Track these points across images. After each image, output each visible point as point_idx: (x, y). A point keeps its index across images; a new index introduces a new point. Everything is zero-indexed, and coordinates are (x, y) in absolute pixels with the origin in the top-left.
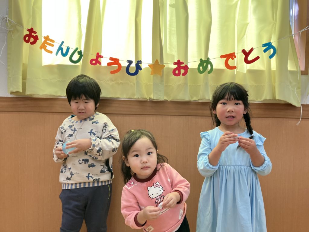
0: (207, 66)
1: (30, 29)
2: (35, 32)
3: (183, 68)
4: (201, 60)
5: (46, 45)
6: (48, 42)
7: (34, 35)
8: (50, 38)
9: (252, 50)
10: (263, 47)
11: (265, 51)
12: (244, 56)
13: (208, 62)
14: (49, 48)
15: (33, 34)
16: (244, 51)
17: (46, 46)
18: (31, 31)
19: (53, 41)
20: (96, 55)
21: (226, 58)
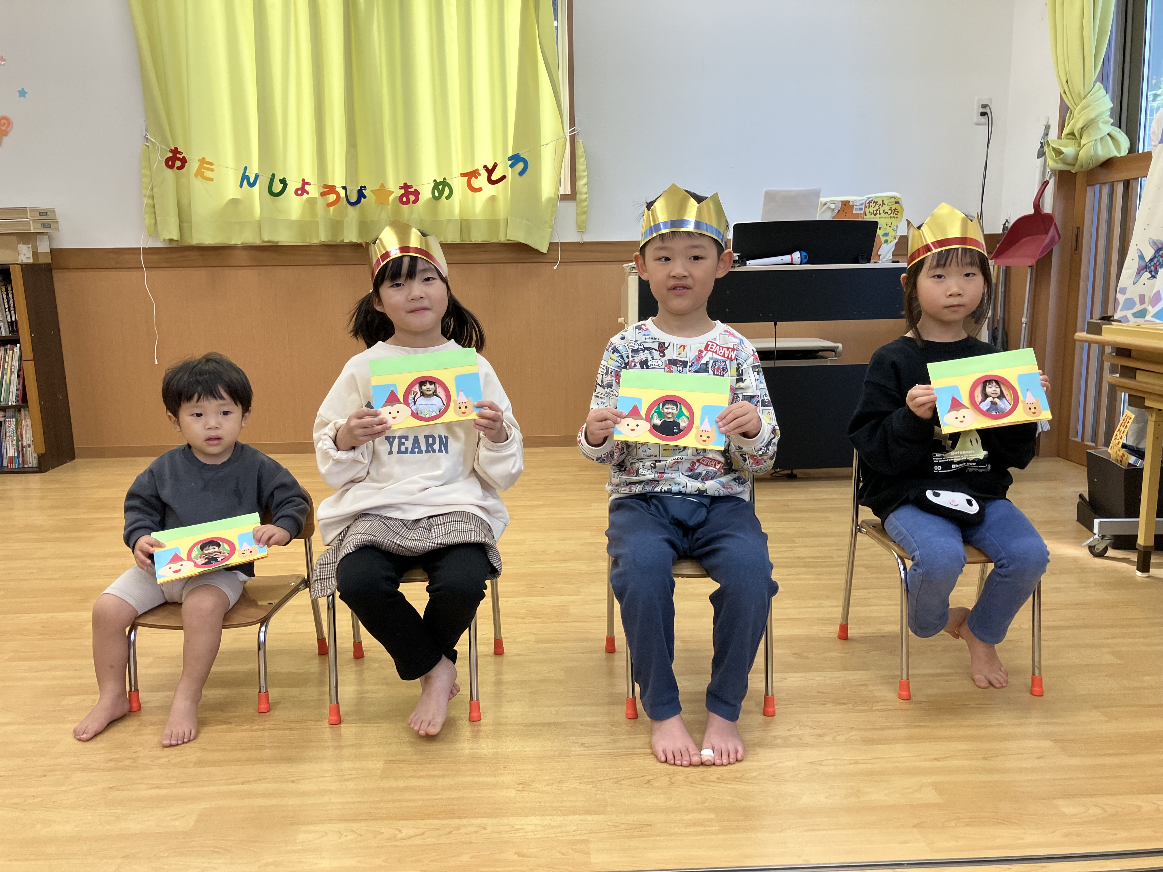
0: (443, 189)
1: (173, 149)
2: (180, 153)
3: (412, 193)
4: (435, 181)
5: (202, 170)
6: (205, 165)
7: (181, 157)
8: (207, 160)
9: (495, 166)
10: (509, 160)
11: (512, 166)
12: (486, 174)
13: (445, 183)
14: (208, 174)
15: (178, 155)
16: (485, 167)
17: (204, 172)
18: (175, 151)
19: (211, 164)
20: (301, 181)
21: (467, 177)
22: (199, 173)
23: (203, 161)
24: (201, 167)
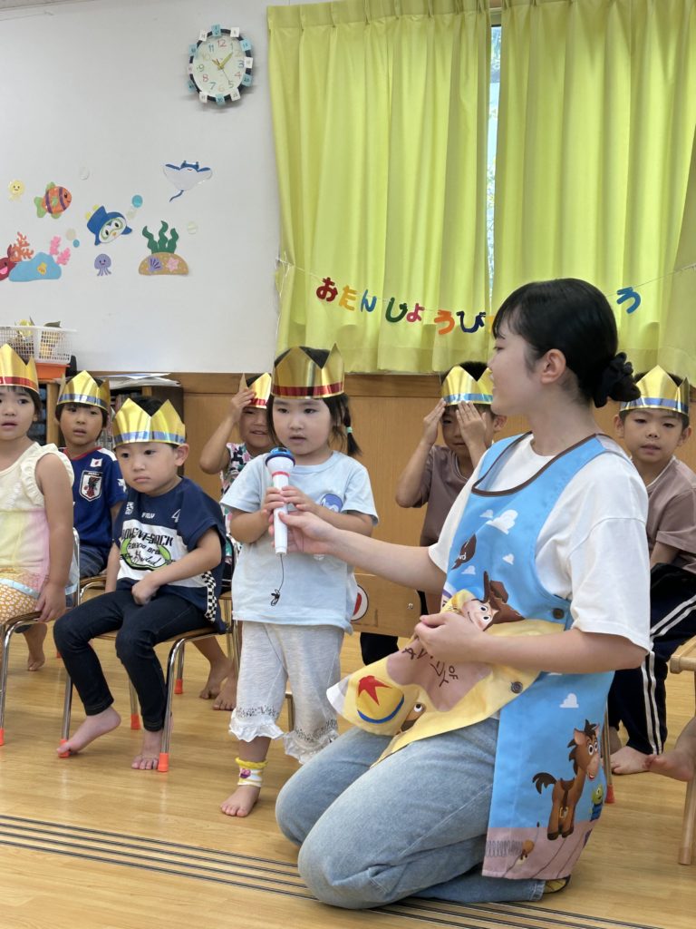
1: (326, 279)
2: (332, 284)
5: (346, 299)
6: (348, 294)
7: (332, 287)
8: (350, 289)
10: (619, 294)
14: (350, 303)
18: (328, 282)
19: (354, 292)
22: (343, 303)
23: (347, 289)
24: (345, 296)
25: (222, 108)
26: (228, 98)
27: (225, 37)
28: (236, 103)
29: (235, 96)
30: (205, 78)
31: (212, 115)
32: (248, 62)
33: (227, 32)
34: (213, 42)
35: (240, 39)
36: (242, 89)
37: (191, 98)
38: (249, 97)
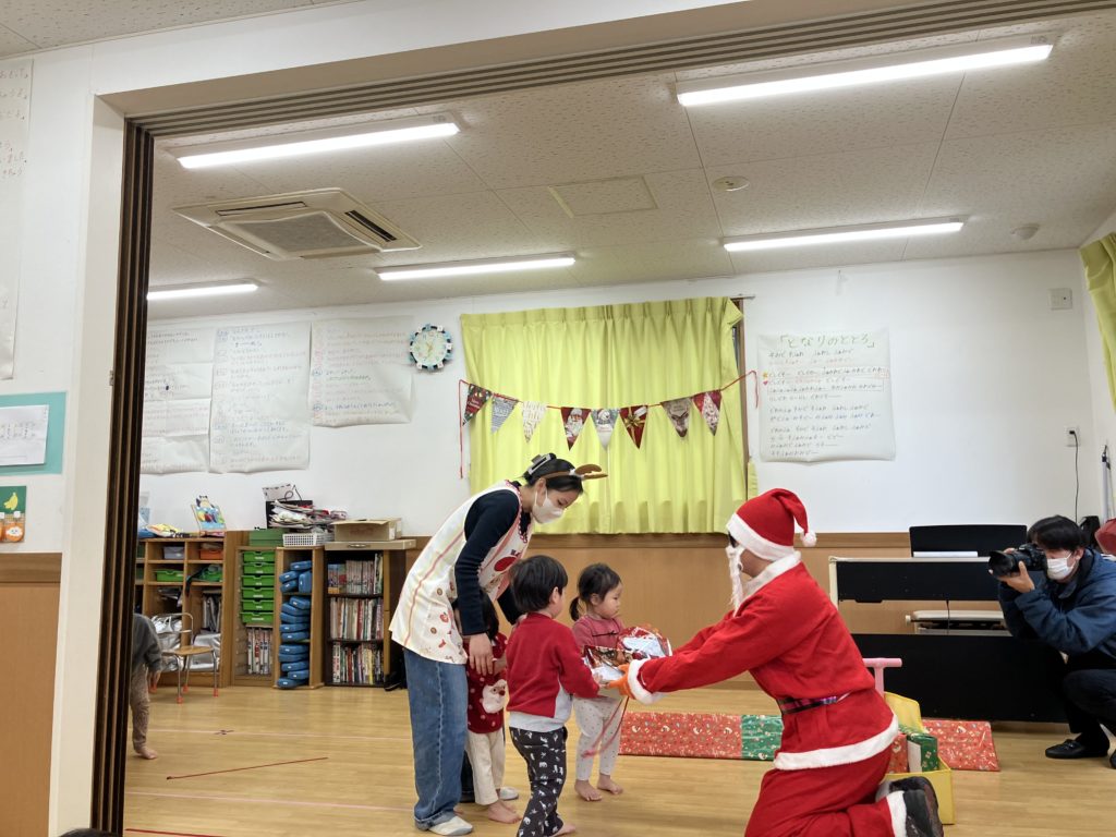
25: (431, 372)
26: (436, 367)
27: (434, 331)
28: (440, 370)
29: (440, 365)
30: (420, 354)
31: (425, 376)
32: (449, 346)
33: (436, 328)
34: (425, 333)
35: (443, 332)
36: (444, 361)
37: (411, 365)
38: (448, 366)
